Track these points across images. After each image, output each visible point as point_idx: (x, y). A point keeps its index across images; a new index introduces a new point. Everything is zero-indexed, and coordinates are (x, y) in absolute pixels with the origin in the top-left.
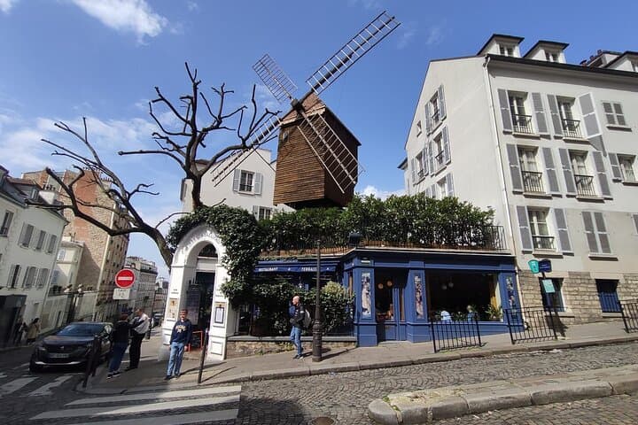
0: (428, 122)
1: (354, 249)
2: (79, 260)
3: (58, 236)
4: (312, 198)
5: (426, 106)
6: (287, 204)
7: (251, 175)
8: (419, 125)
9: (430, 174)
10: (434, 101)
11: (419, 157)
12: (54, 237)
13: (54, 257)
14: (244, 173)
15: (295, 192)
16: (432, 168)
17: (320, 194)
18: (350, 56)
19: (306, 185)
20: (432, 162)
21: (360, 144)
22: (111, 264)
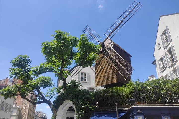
0: (163, 43)
1: (133, 106)
2: (18, 114)
3: (12, 105)
4: (112, 82)
5: (161, 36)
6: (102, 86)
7: (85, 74)
8: (159, 45)
9: (168, 67)
10: (164, 33)
11: (161, 59)
12: (11, 105)
13: (11, 113)
14: (82, 74)
15: (104, 81)
16: (168, 64)
17: (115, 80)
18: (122, 21)
19: (109, 77)
20: (168, 61)
21: (131, 56)
22: (29, 115)
